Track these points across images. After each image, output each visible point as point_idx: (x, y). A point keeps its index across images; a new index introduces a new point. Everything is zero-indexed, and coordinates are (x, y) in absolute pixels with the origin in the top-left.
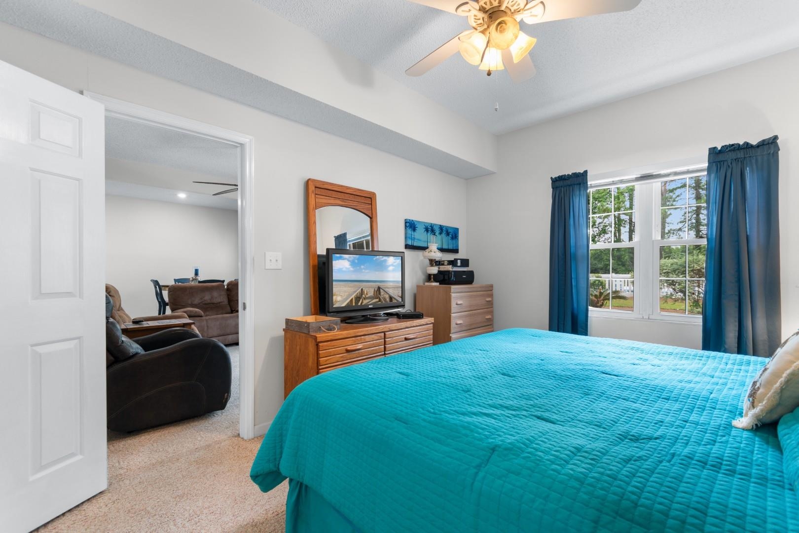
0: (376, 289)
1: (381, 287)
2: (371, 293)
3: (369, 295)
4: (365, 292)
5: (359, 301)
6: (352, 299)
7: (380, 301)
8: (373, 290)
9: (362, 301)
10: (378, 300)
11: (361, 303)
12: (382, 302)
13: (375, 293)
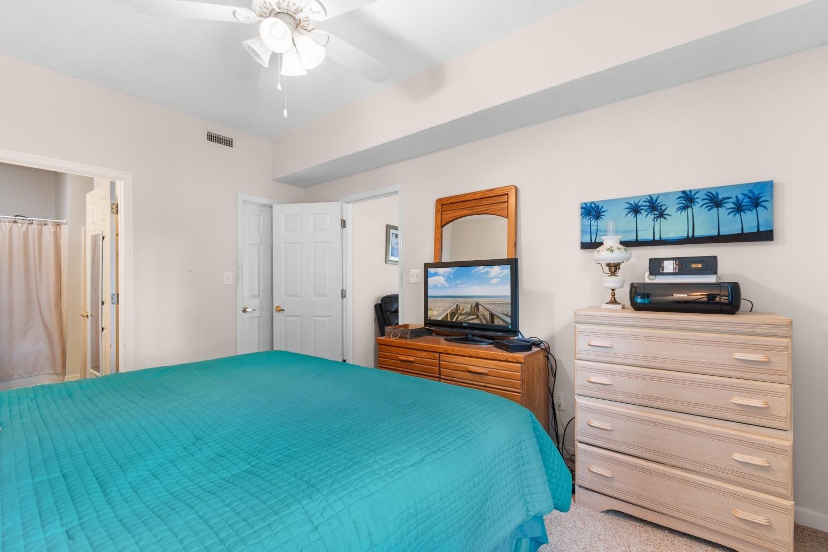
0: (474, 306)
1: (480, 303)
2: (468, 309)
3: (465, 311)
4: (461, 308)
5: (455, 316)
6: (447, 314)
7: (478, 317)
8: (470, 306)
9: (458, 316)
10: (475, 317)
11: (457, 319)
12: (480, 320)
13: (473, 310)
